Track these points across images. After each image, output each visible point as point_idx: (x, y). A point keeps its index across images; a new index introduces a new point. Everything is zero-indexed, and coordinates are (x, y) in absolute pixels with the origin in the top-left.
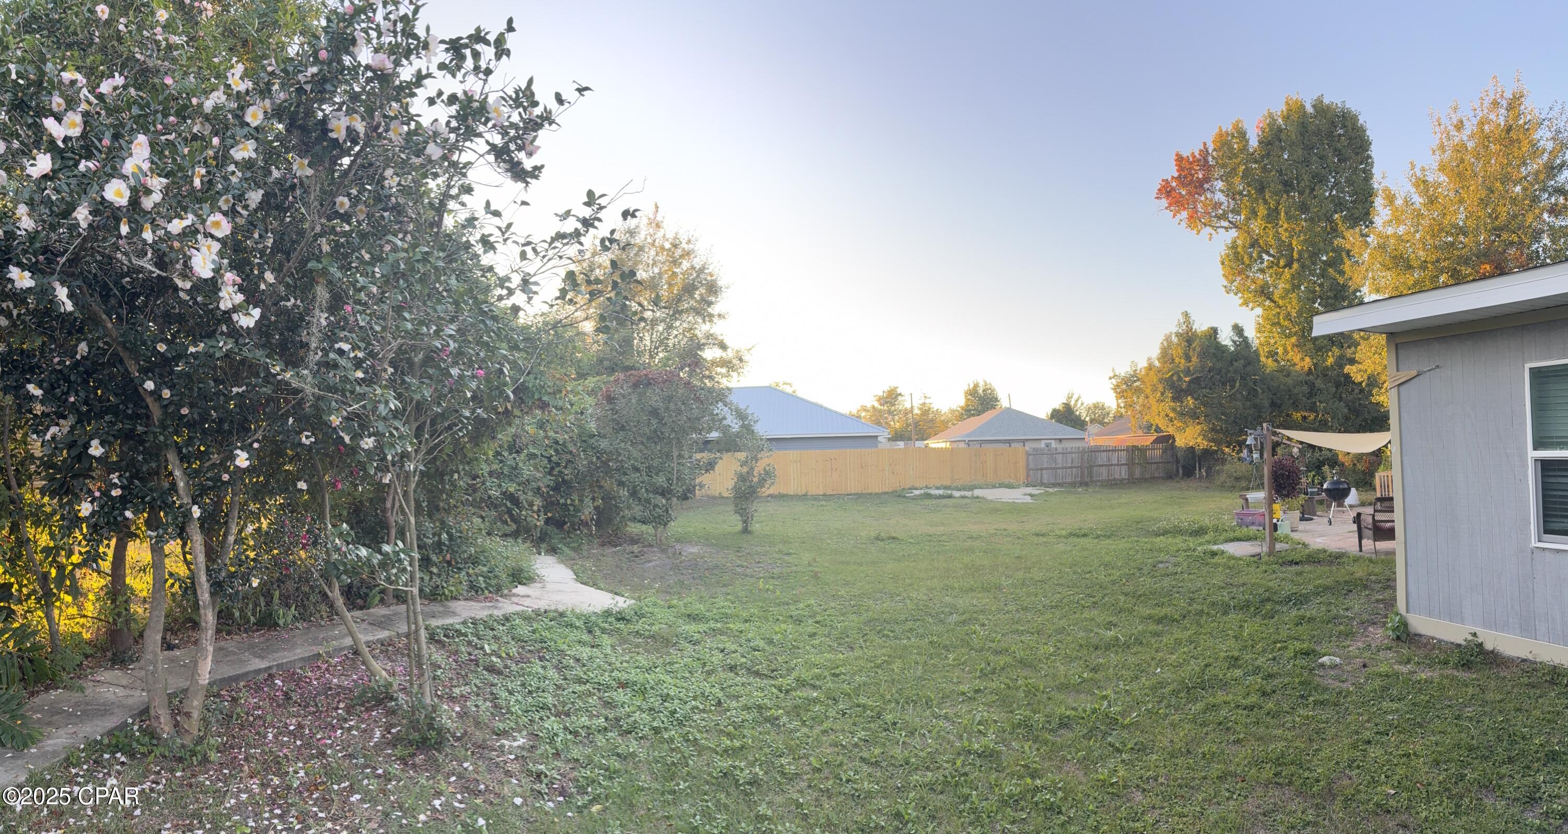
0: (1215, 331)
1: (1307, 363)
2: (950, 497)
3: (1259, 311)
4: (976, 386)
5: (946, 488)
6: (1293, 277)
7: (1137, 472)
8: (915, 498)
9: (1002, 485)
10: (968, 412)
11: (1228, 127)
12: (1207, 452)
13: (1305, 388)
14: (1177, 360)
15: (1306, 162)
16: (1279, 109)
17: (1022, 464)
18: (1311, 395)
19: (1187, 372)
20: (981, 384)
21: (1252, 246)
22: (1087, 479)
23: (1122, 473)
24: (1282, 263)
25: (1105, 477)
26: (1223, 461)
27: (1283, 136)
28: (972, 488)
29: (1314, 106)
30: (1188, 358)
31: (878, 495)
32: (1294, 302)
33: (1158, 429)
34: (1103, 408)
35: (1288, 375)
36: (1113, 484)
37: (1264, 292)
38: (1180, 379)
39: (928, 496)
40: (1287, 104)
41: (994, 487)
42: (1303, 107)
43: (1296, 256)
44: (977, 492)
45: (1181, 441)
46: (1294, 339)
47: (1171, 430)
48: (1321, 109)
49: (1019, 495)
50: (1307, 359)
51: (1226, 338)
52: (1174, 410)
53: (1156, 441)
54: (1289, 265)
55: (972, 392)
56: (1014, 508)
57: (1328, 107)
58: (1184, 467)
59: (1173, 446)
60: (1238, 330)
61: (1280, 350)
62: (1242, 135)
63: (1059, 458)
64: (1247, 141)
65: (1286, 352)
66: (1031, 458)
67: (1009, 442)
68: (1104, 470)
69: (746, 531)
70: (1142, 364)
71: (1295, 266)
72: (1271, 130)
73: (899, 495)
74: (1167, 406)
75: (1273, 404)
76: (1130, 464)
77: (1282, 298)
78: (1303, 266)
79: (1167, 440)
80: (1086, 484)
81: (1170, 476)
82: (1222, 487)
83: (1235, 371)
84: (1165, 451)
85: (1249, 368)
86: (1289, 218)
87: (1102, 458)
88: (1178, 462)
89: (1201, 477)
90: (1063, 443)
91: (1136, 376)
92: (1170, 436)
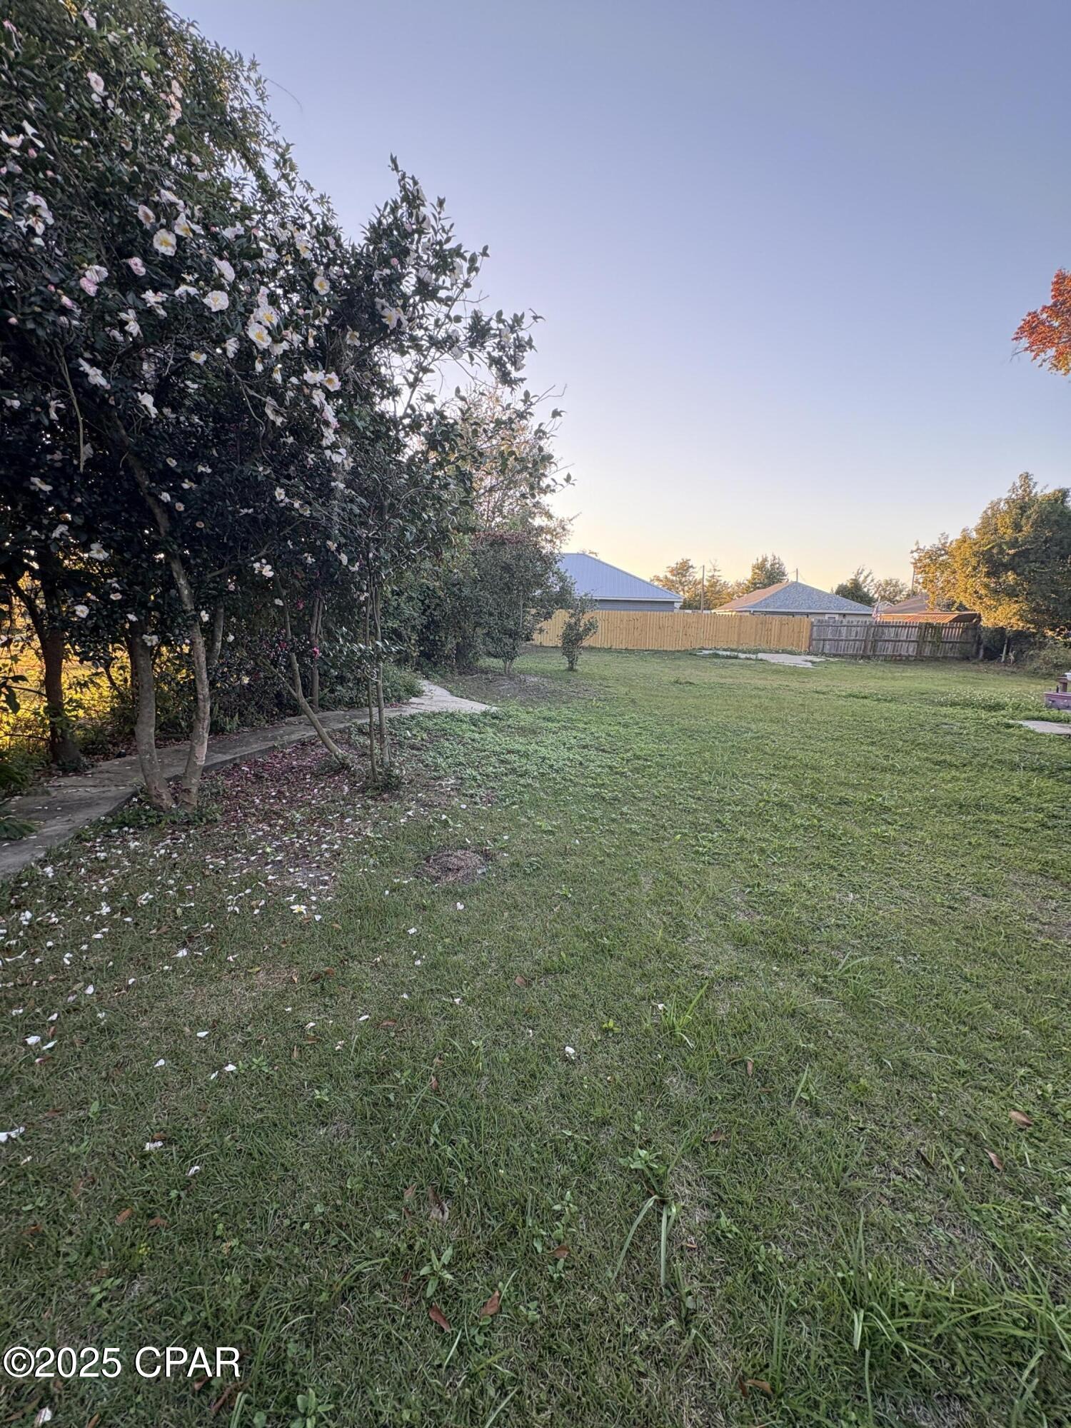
2: (736, 658)
4: (765, 560)
5: (732, 650)
7: (927, 651)
8: (704, 657)
9: (784, 652)
10: (754, 585)
12: (1020, 634)
14: (1002, 531)
17: (806, 634)
19: (1013, 544)
20: (770, 558)
22: (869, 653)
23: (912, 650)
25: (889, 652)
28: (756, 652)
30: (1018, 527)
31: (673, 652)
33: (961, 607)
36: (898, 660)
38: (1001, 552)
39: (717, 656)
41: (777, 652)
44: (760, 656)
45: (987, 622)
47: (977, 609)
49: (800, 661)
52: (986, 586)
53: (956, 620)
55: (761, 567)
56: (794, 671)
58: (986, 649)
59: (976, 627)
63: (844, 630)
66: (815, 628)
67: (793, 614)
68: (890, 646)
69: (571, 669)
73: (691, 654)
74: (978, 582)
76: (921, 642)
79: (970, 621)
80: (868, 657)
81: (966, 658)
82: (1034, 673)
84: (965, 630)
87: (889, 634)
88: (979, 643)
89: (1006, 662)
90: (848, 618)
91: (944, 549)
92: (975, 616)
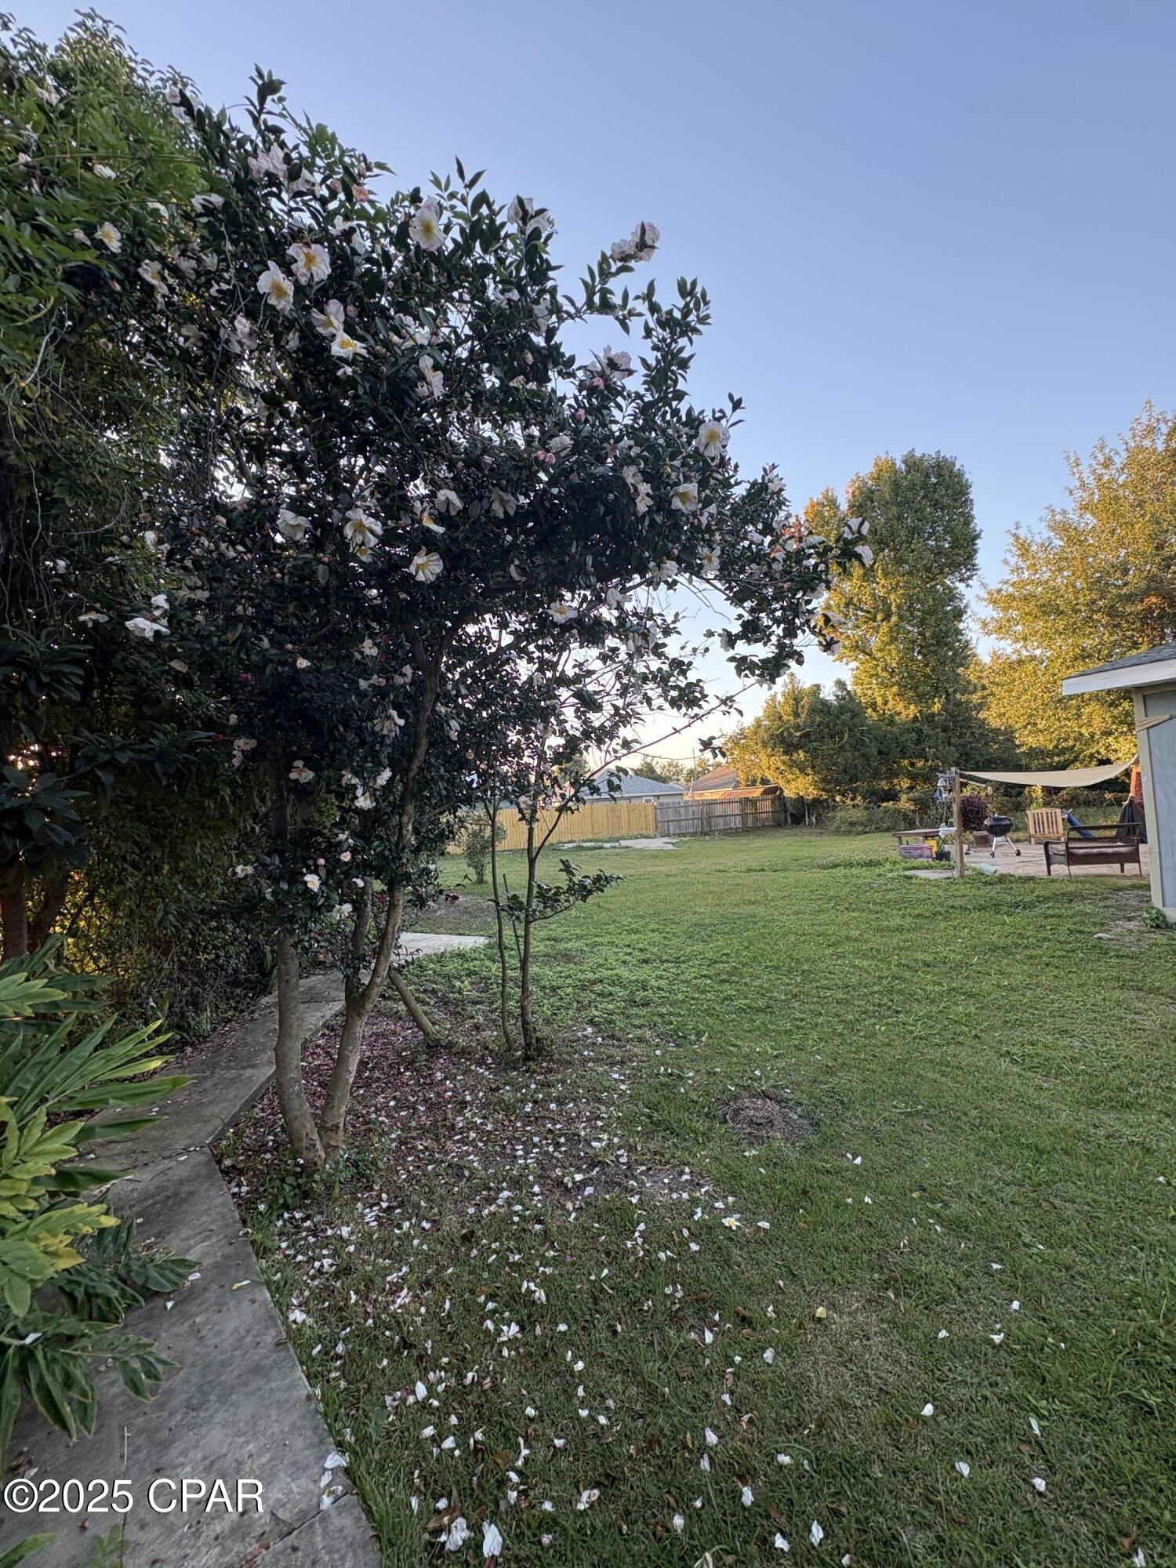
0: (818, 686)
1: (913, 710)
3: (854, 664)
5: (596, 841)
6: (891, 631)
7: (750, 823)
9: (641, 837)
11: (818, 497)
12: (817, 802)
13: (914, 736)
14: (785, 718)
15: (900, 518)
16: (867, 470)
17: (651, 818)
18: (918, 742)
19: (798, 728)
21: (847, 605)
22: (706, 829)
23: (737, 823)
24: (879, 617)
25: (721, 827)
26: (834, 808)
27: (876, 496)
28: (618, 840)
29: (905, 462)
30: (796, 715)
32: (894, 653)
33: (764, 782)
34: (677, 766)
35: (892, 722)
36: (730, 833)
37: (860, 648)
38: (790, 734)
39: (583, 848)
40: (876, 464)
41: (636, 838)
42: (894, 464)
43: (894, 609)
44: (623, 843)
45: (789, 793)
46: (895, 689)
47: (781, 783)
48: (913, 464)
49: (658, 843)
50: (912, 707)
51: (829, 693)
52: (784, 763)
53: (766, 792)
54: (887, 618)
56: (655, 855)
57: (921, 459)
58: (792, 815)
59: (781, 797)
60: (841, 684)
61: (879, 701)
62: (833, 503)
63: (682, 810)
64: (838, 508)
65: (886, 703)
66: (658, 811)
68: (721, 820)
69: (481, 881)
70: (749, 723)
71: (894, 619)
72: (861, 493)
74: (779, 759)
75: (880, 753)
76: (743, 815)
77: (881, 650)
78: (901, 618)
79: (774, 792)
80: (706, 834)
81: (779, 825)
82: (837, 832)
83: (844, 724)
84: (773, 801)
85: (856, 720)
86: (886, 575)
87: (718, 810)
88: (786, 811)
89: (811, 824)
90: (663, 800)
91: (742, 734)
92: (776, 788)
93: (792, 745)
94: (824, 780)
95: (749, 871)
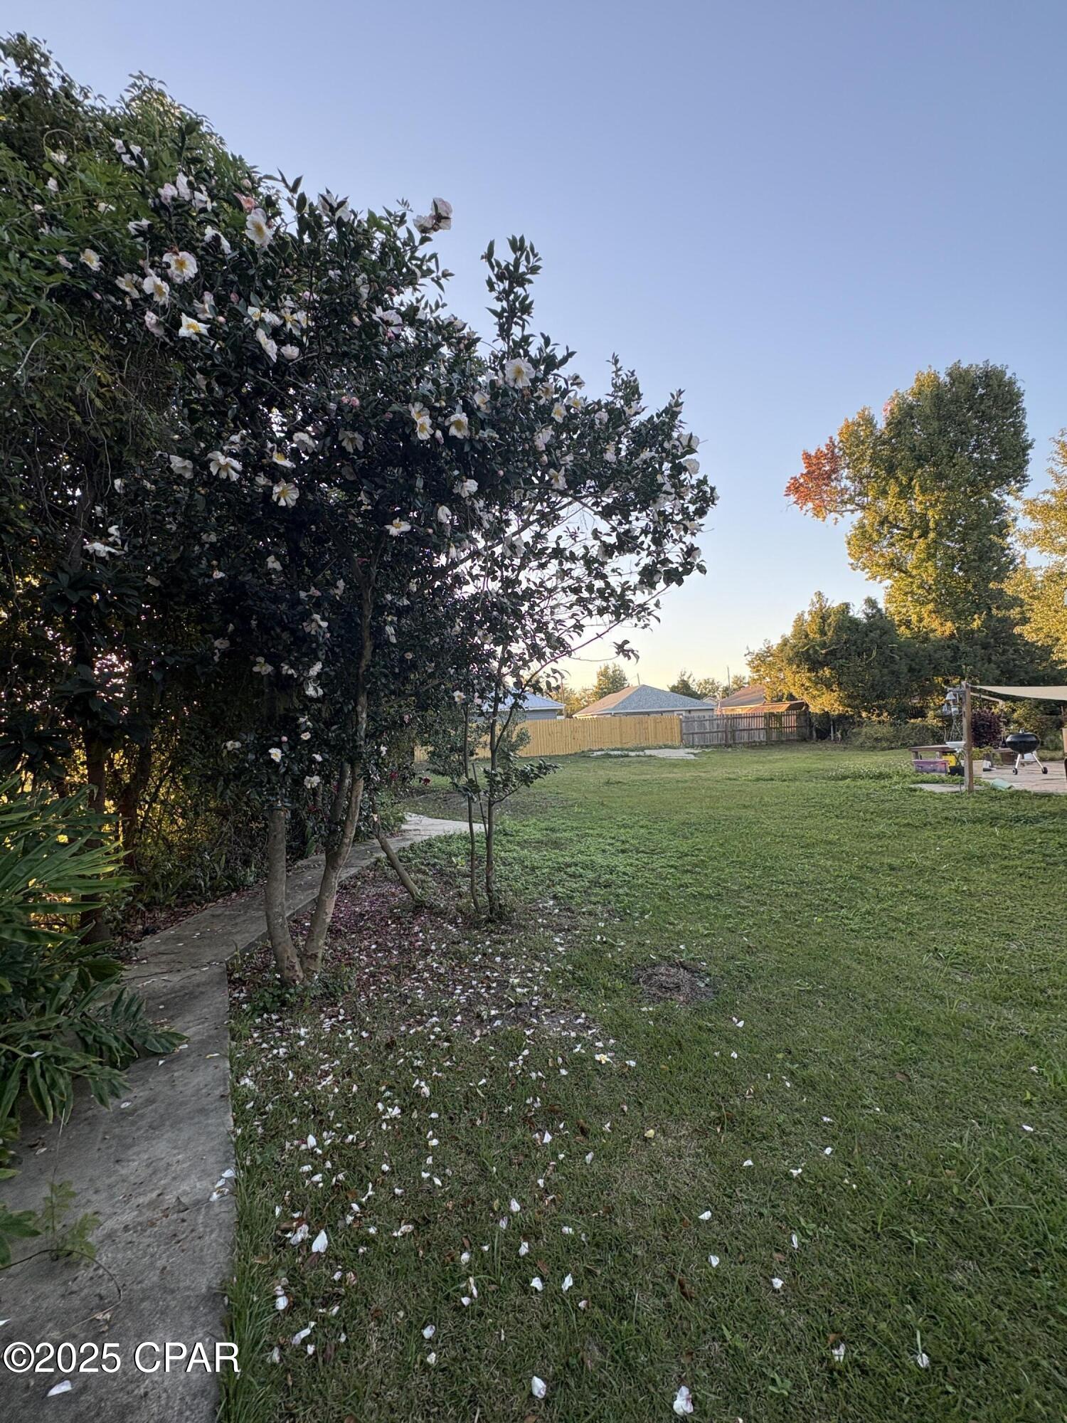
0: (847, 606)
1: (949, 627)
2: (627, 756)
3: (888, 582)
4: (607, 668)
5: (622, 749)
6: (928, 547)
7: (774, 736)
8: (597, 758)
9: (666, 747)
10: (602, 693)
11: (853, 417)
12: (842, 718)
13: (949, 653)
14: (811, 636)
15: (942, 432)
16: (906, 385)
17: (677, 730)
18: (954, 659)
19: (823, 645)
20: (611, 666)
21: (882, 523)
22: (731, 742)
23: (761, 736)
24: (916, 534)
25: (746, 740)
26: (860, 724)
27: (915, 413)
28: (643, 749)
29: (949, 375)
30: (823, 633)
31: (567, 756)
32: (931, 570)
33: (791, 697)
34: (713, 683)
35: (926, 639)
36: (753, 746)
37: (895, 565)
38: (816, 652)
39: (610, 756)
40: (918, 380)
41: (660, 748)
42: (937, 378)
43: (932, 525)
44: (648, 752)
45: (815, 708)
46: (931, 606)
47: (806, 699)
48: (958, 376)
49: (681, 754)
50: (949, 624)
51: (858, 611)
52: (809, 679)
53: (790, 708)
54: (924, 535)
55: (604, 674)
56: (674, 764)
57: (967, 371)
58: (817, 730)
59: (807, 713)
60: (871, 603)
61: (914, 618)
62: (869, 421)
63: (708, 724)
64: (875, 426)
65: (921, 620)
66: (683, 725)
67: (648, 713)
68: (745, 734)
70: (776, 641)
71: (932, 535)
72: (900, 410)
73: (584, 756)
74: (804, 676)
75: (911, 670)
76: (768, 729)
77: (916, 568)
78: (940, 534)
79: (799, 708)
80: (730, 746)
81: (804, 739)
82: (861, 747)
83: (872, 641)
84: (798, 716)
85: (884, 638)
86: (924, 490)
87: (744, 724)
88: (811, 726)
89: (836, 740)
90: (693, 714)
91: (769, 652)
92: (802, 704)
93: (820, 663)
94: (849, 697)
95: (758, 780)
